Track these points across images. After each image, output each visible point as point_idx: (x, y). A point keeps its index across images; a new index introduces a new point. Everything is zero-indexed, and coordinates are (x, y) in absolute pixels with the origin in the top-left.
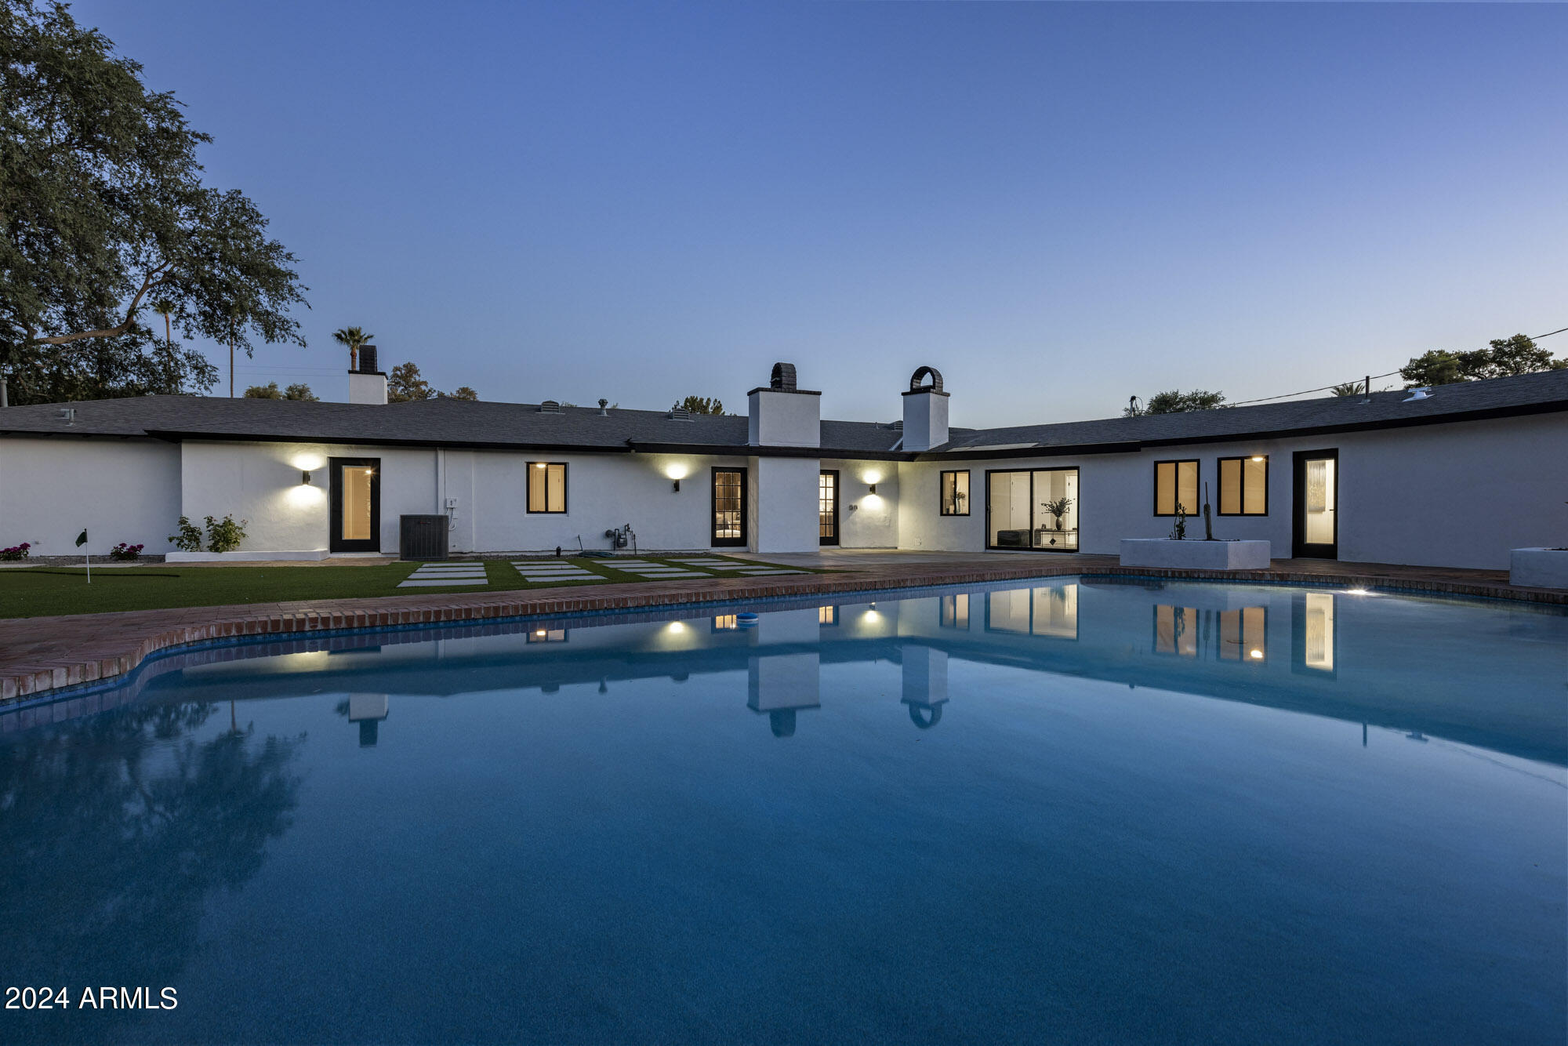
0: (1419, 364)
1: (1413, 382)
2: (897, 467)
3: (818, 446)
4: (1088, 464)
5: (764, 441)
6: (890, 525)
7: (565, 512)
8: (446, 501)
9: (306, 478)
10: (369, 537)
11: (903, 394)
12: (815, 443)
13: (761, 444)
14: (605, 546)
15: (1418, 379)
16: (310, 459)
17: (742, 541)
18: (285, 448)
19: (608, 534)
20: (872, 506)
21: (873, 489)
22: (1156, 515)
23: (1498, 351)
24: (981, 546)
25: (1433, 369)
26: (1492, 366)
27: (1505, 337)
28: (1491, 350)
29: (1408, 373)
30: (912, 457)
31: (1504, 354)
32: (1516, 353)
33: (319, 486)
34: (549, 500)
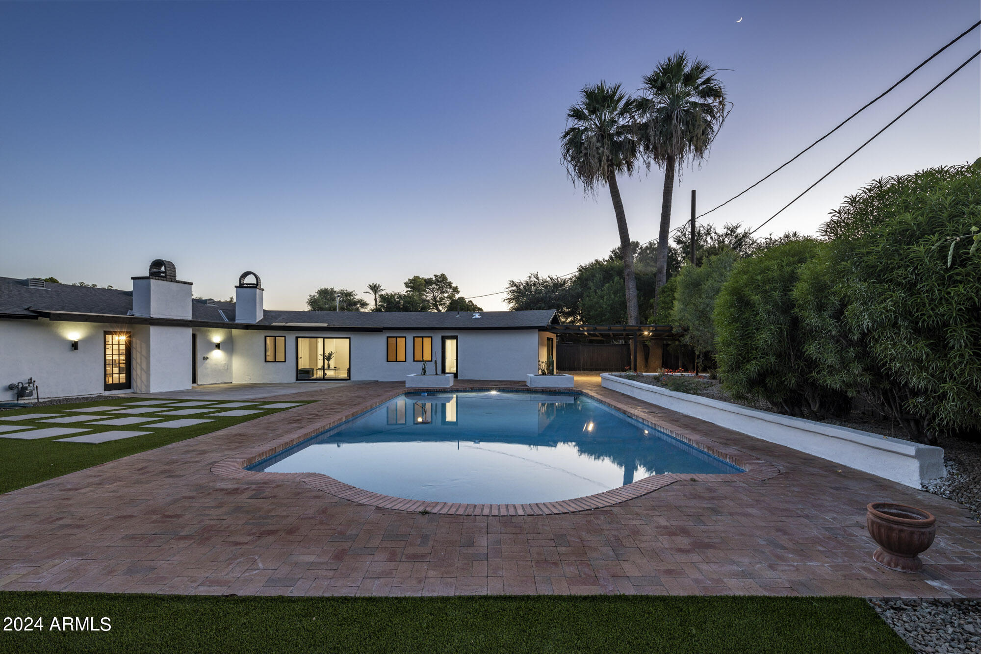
0: (411, 281)
1: (409, 289)
2: (232, 331)
3: (190, 318)
4: (353, 336)
5: (154, 314)
6: (228, 368)
11: (236, 287)
12: (189, 317)
13: (152, 316)
15: (411, 288)
17: (128, 385)
19: (11, 387)
20: (217, 356)
21: (218, 346)
22: (388, 361)
23: (436, 279)
24: (293, 380)
25: (416, 284)
26: (434, 286)
27: (439, 274)
28: (434, 279)
29: (407, 285)
30: (247, 327)
31: (438, 281)
32: (442, 281)
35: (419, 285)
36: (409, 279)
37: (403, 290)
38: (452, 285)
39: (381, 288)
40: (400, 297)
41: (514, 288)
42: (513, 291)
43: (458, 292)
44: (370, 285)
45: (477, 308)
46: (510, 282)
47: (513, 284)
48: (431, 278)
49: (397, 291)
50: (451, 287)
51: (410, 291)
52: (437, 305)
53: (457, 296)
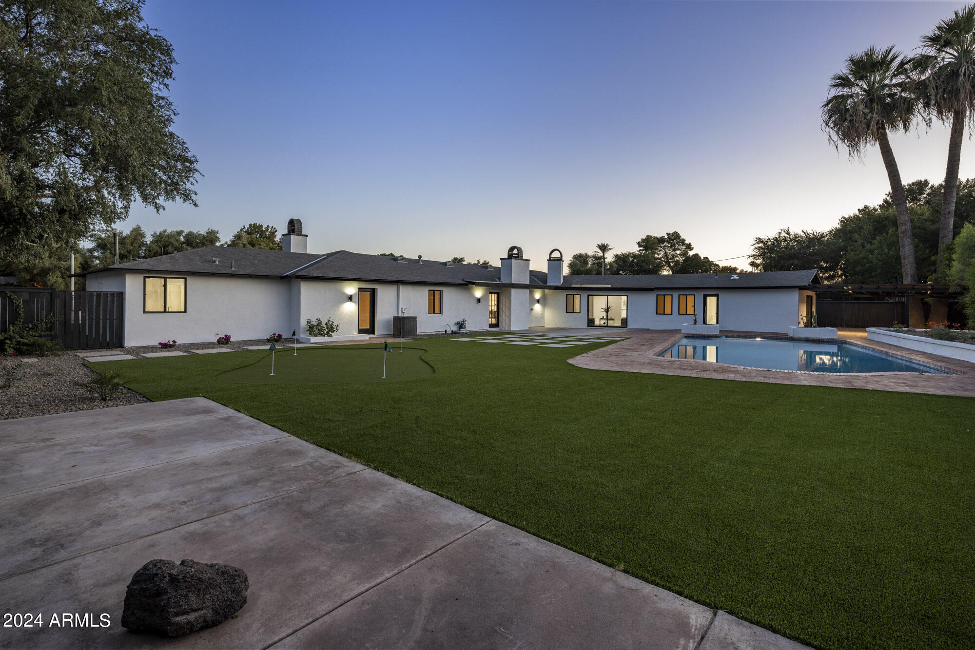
1: (641, 248)
2: (544, 292)
3: (528, 283)
4: (630, 294)
5: (514, 281)
6: (543, 317)
7: (441, 313)
8: (402, 308)
9: (350, 298)
10: (369, 327)
11: (548, 260)
13: (512, 282)
14: (455, 329)
16: (351, 289)
17: (497, 325)
18: (339, 283)
19: (458, 323)
20: (537, 307)
21: (538, 301)
22: (657, 314)
23: (669, 237)
24: (585, 326)
25: (649, 243)
26: (666, 244)
27: (671, 232)
28: (666, 237)
29: (639, 244)
30: (556, 288)
31: (671, 239)
32: (675, 239)
33: (355, 302)
34: (435, 307)
35: (652, 244)
36: (642, 239)
37: (635, 249)
38: (686, 242)
39: (609, 247)
40: (635, 256)
41: (761, 245)
42: (759, 248)
43: (691, 249)
44: (598, 245)
45: (713, 264)
46: (756, 239)
47: (759, 240)
48: (663, 237)
49: (631, 251)
50: (683, 244)
51: (642, 250)
52: (670, 262)
53: (691, 253)
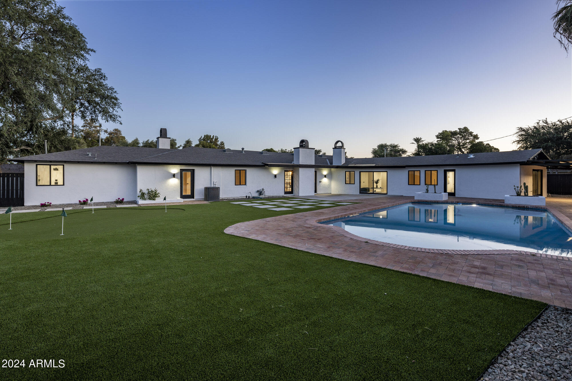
0: (440, 134)
2: (331, 170)
3: (314, 164)
4: (389, 171)
5: (301, 163)
6: (329, 186)
7: (245, 185)
8: (214, 182)
9: (174, 176)
10: (190, 194)
11: (333, 148)
14: (256, 195)
15: (440, 139)
16: (175, 170)
17: (292, 192)
18: (168, 167)
19: (258, 191)
20: (325, 181)
21: (325, 176)
22: (409, 184)
23: (460, 131)
24: (358, 193)
25: (444, 136)
26: (458, 135)
27: (462, 127)
28: (458, 131)
29: (437, 137)
30: (337, 167)
31: (462, 132)
32: (465, 132)
33: (177, 178)
34: (240, 180)
35: (447, 136)
36: (439, 133)
37: (435, 140)
38: (473, 134)
39: (422, 140)
40: (432, 144)
41: (523, 133)
42: (522, 135)
43: (478, 138)
44: (414, 139)
45: (494, 148)
46: (518, 129)
47: (521, 129)
48: (456, 131)
49: (430, 141)
50: (472, 135)
51: (440, 141)
52: (461, 148)
53: (477, 141)
